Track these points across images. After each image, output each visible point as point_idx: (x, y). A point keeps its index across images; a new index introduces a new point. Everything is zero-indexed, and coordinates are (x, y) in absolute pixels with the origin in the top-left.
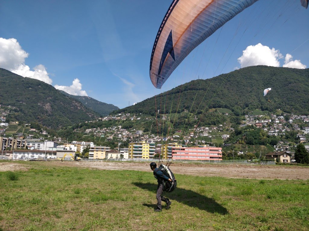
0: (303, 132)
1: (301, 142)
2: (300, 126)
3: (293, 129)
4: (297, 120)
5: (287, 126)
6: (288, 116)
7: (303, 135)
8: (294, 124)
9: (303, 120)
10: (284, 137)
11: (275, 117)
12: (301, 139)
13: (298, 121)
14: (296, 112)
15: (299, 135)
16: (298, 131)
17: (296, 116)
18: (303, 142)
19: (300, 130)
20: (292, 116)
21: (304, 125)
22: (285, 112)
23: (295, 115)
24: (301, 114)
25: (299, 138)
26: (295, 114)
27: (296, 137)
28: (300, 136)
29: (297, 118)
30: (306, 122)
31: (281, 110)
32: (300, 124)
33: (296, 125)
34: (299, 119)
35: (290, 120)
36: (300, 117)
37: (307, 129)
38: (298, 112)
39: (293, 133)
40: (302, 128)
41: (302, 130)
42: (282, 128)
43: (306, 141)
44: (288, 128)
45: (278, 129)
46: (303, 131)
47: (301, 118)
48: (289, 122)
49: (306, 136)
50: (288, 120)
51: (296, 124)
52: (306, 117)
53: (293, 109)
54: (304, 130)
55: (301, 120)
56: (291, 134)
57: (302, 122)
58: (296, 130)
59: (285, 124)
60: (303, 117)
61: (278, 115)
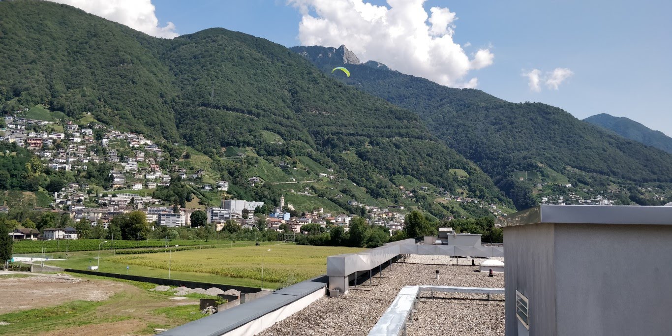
0: (124, 168)
1: (115, 186)
2: (120, 155)
3: (106, 159)
4: (117, 140)
5: (96, 152)
6: (103, 130)
7: (121, 173)
8: (110, 148)
9: (129, 143)
10: (84, 174)
11: (74, 129)
12: (116, 180)
13: (119, 143)
14: (120, 125)
15: (114, 171)
16: (115, 164)
17: (117, 132)
18: (118, 186)
19: (120, 161)
20: (110, 132)
21: (129, 152)
22: (98, 120)
23: (115, 130)
24: (129, 128)
25: (112, 178)
26: (117, 128)
27: (108, 175)
28: (115, 175)
29: (118, 138)
30: (133, 146)
31: (92, 114)
32: (121, 149)
33: (113, 151)
34: (122, 141)
35: (104, 140)
36: (126, 136)
37: (132, 161)
38: (124, 124)
39: (103, 168)
40: (122, 159)
41: (123, 162)
42: (84, 155)
43: (124, 184)
44: (97, 156)
45: (75, 155)
46: (123, 164)
47: (127, 138)
48: (101, 144)
49: (127, 175)
50: (101, 138)
51: (113, 148)
52: (135, 136)
53: (117, 117)
54: (125, 162)
55: (125, 142)
56: (100, 168)
57: (126, 147)
58: (110, 162)
59: (92, 146)
60: (130, 136)
61: (82, 125)
